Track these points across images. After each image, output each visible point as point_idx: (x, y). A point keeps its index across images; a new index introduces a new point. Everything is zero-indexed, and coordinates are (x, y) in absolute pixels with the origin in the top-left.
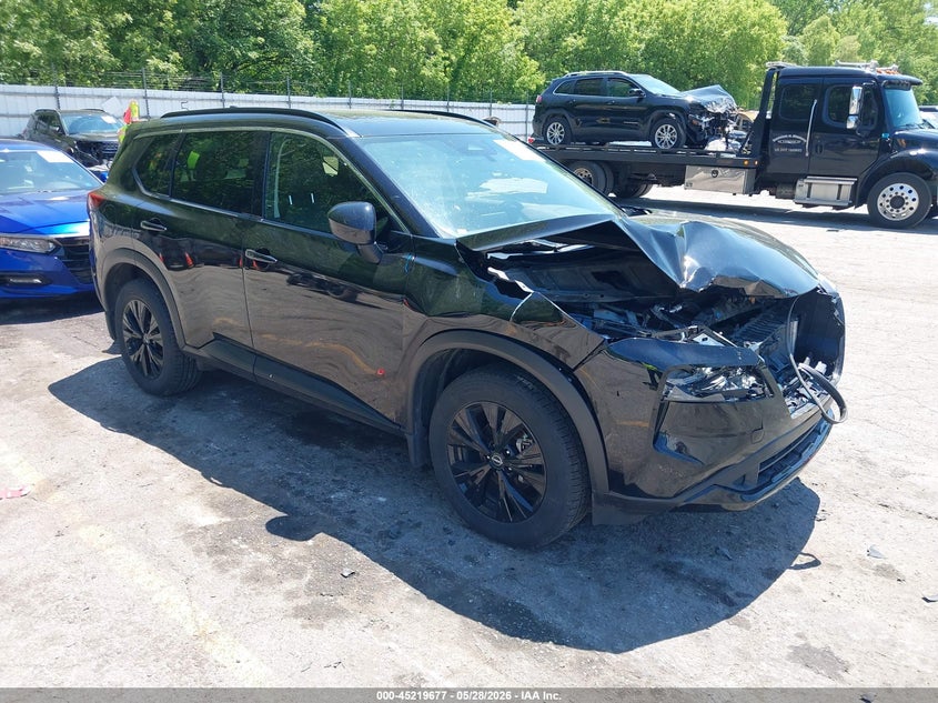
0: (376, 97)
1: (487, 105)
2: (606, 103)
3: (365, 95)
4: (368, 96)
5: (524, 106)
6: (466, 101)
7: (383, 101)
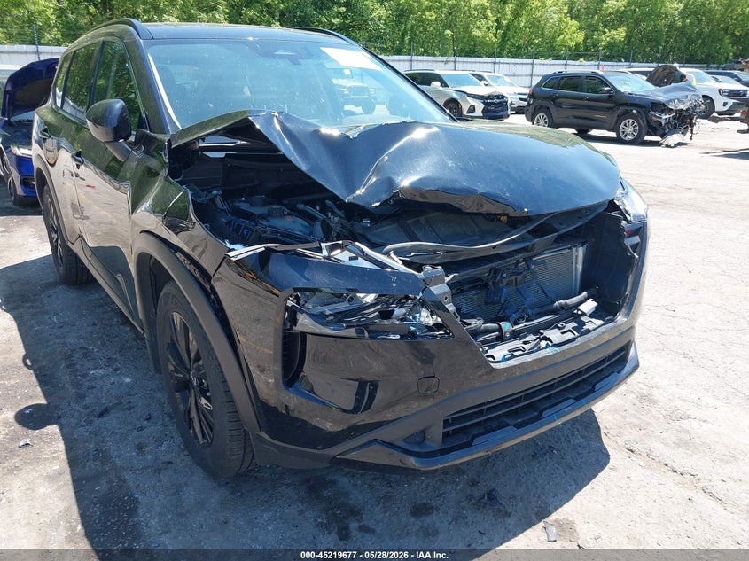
0: (434, 55)
1: (530, 61)
2: (582, 99)
3: (425, 53)
4: (429, 55)
5: (564, 62)
6: (514, 58)
7: (439, 58)
